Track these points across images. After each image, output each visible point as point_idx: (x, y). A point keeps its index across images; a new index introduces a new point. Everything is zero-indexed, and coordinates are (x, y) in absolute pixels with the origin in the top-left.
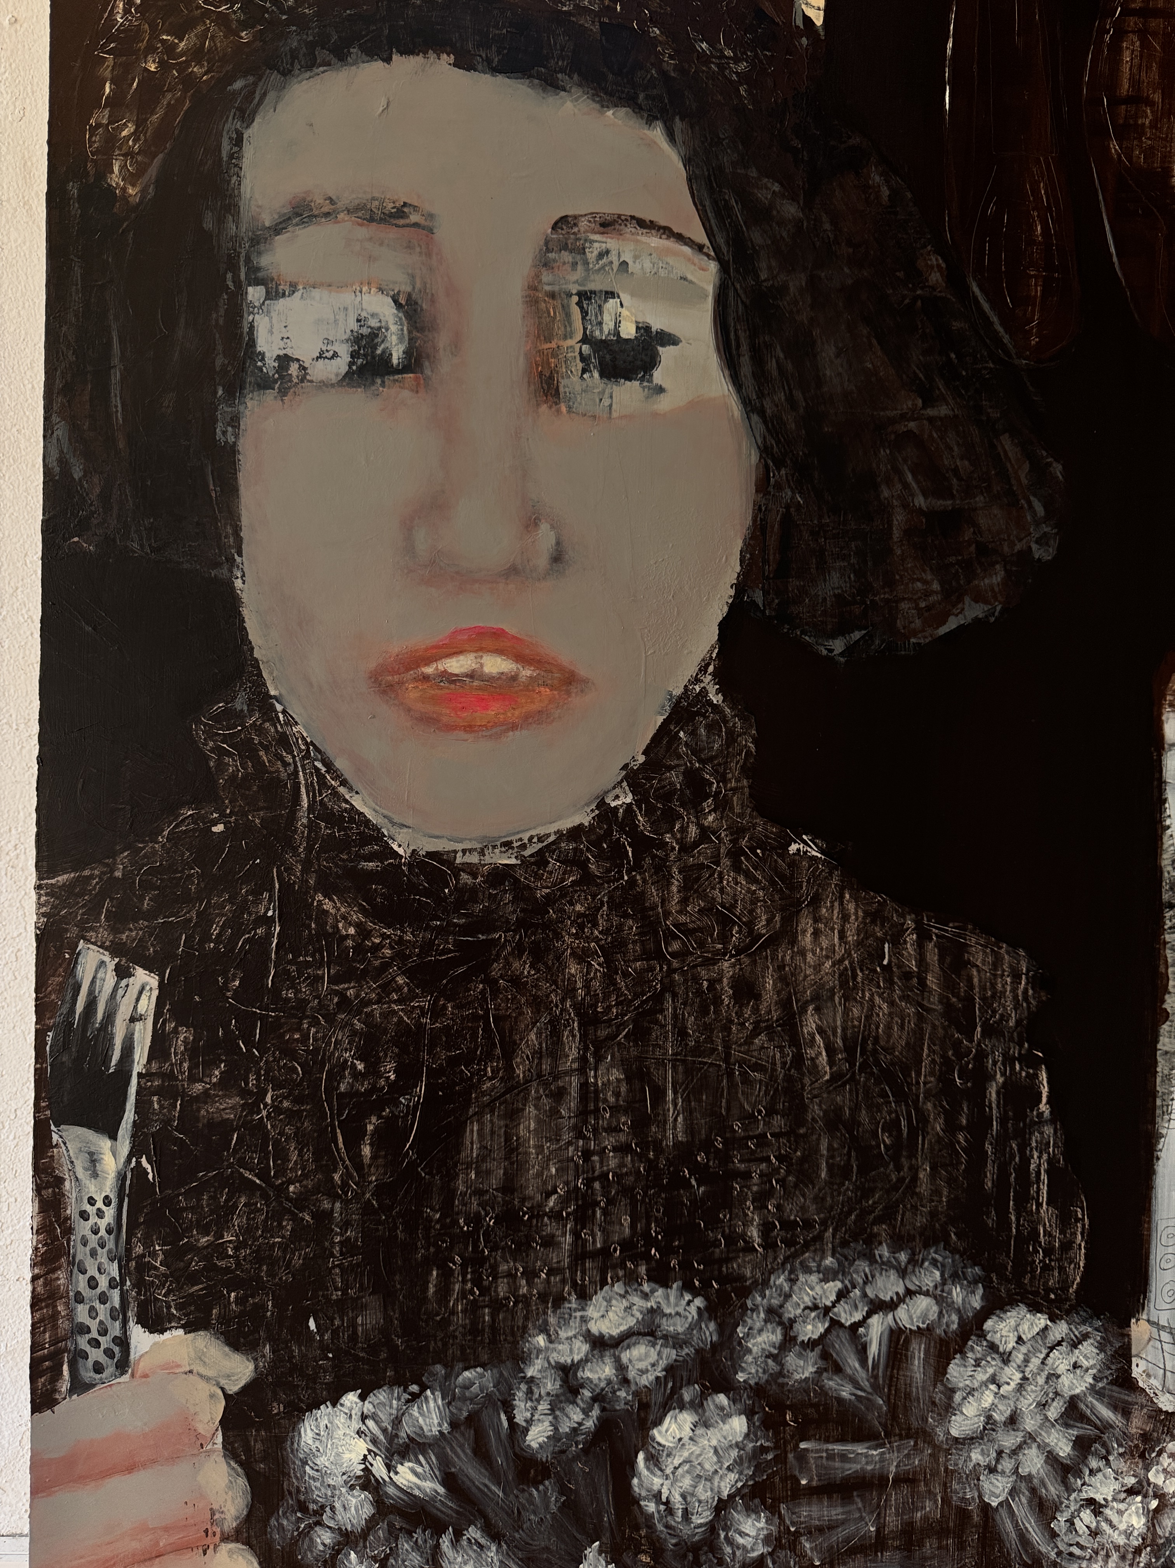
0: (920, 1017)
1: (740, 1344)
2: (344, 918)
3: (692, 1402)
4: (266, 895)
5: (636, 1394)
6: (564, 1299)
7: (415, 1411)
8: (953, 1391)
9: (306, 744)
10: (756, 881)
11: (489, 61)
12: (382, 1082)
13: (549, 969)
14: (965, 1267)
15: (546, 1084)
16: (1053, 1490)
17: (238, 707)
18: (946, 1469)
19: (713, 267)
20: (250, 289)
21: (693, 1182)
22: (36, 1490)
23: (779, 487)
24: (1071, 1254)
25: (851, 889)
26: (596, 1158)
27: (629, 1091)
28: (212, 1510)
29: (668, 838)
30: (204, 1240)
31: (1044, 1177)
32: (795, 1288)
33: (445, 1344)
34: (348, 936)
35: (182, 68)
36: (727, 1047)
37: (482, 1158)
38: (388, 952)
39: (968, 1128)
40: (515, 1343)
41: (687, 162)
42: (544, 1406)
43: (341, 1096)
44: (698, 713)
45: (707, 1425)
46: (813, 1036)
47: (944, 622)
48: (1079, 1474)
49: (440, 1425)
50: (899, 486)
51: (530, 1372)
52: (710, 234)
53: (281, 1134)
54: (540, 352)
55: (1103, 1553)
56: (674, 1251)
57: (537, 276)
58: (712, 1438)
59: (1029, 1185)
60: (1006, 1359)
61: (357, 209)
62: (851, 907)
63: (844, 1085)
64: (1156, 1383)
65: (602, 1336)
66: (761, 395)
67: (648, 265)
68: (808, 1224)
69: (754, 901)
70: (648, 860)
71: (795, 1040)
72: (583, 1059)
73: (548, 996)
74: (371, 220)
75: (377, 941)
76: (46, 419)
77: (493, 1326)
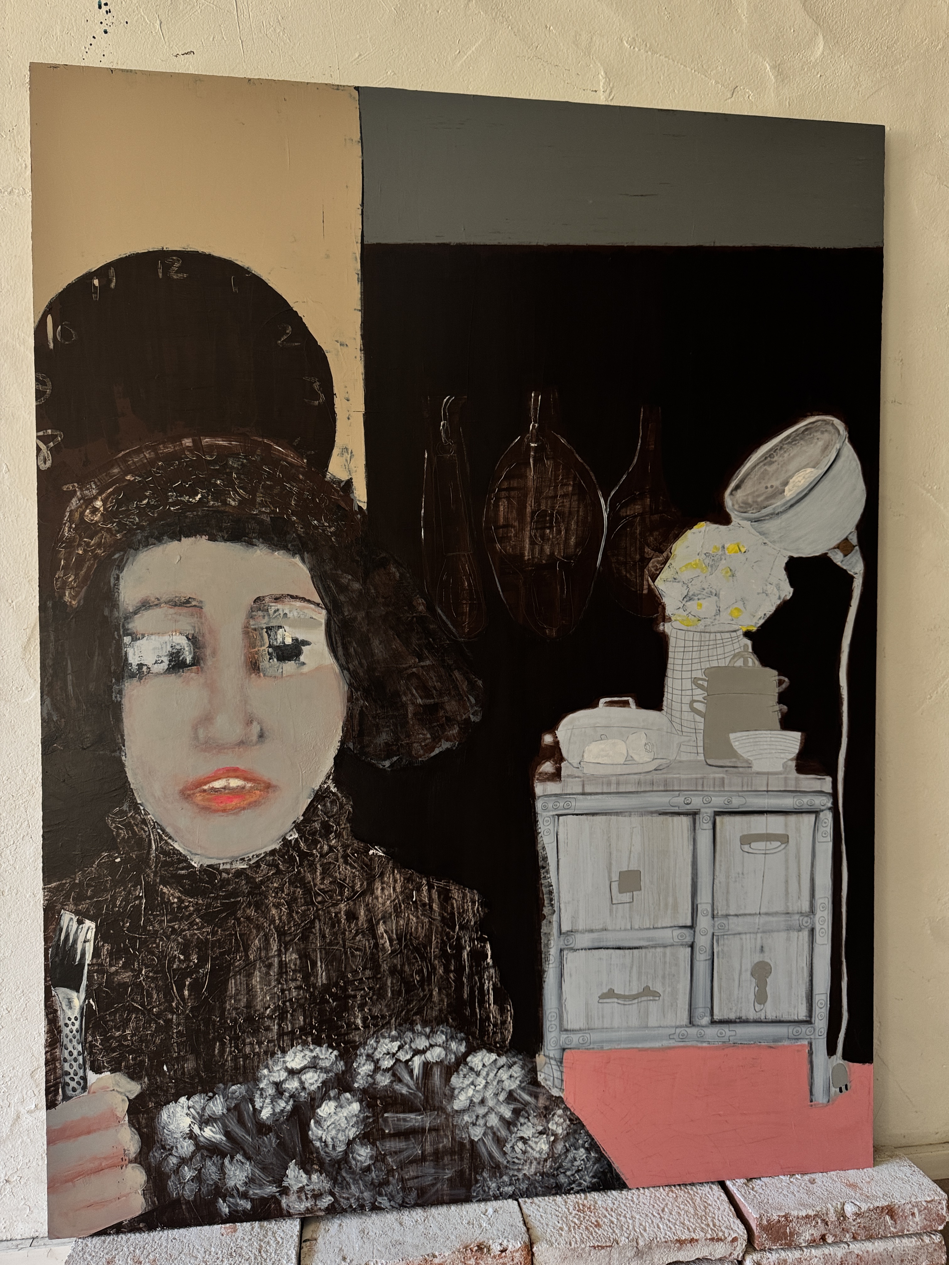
0: (430, 922)
1: (355, 1070)
2: (172, 895)
3: (334, 1097)
4: (139, 887)
5: (309, 1094)
6: (275, 1053)
7: (211, 1104)
8: (454, 1089)
9: (154, 822)
10: (355, 868)
11: (223, 537)
12: (192, 964)
13: (263, 912)
14: (457, 1033)
15: (263, 962)
16: (503, 1133)
17: (125, 809)
18: (453, 1124)
19: (324, 612)
20: (125, 638)
21: (331, 1000)
22: (49, 1143)
23: (357, 699)
24: (506, 1026)
25: (398, 868)
26: (287, 992)
27: (300, 963)
28: (125, 1150)
29: (314, 851)
30: (118, 1034)
31: (491, 992)
32: (379, 1045)
33: (223, 1075)
34: (174, 903)
35: (93, 551)
36: (344, 942)
37: (237, 994)
38: (192, 909)
39: (455, 971)
40: (254, 1073)
41: (311, 570)
42: (268, 1101)
43: (174, 970)
44: (326, 797)
45: (341, 1107)
46: (383, 936)
47: (433, 751)
48: (515, 1125)
49: (222, 1110)
50: (410, 696)
51: (261, 1086)
52: (322, 599)
53: (150, 987)
54: (251, 653)
55: (529, 1161)
56: (323, 1031)
57: (248, 622)
58: (344, 1112)
59: (485, 996)
60: (478, 1074)
61: (169, 602)
62: (398, 876)
63: (397, 955)
64: (550, 1083)
65: (293, 1069)
66: (347, 663)
67: (296, 614)
68: (383, 1017)
69: (354, 877)
70: (306, 862)
71: (375, 936)
72: (279, 950)
73: (263, 924)
74: (175, 605)
75: (187, 904)
76: (42, 697)
77: (244, 1066)
